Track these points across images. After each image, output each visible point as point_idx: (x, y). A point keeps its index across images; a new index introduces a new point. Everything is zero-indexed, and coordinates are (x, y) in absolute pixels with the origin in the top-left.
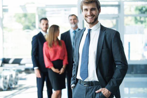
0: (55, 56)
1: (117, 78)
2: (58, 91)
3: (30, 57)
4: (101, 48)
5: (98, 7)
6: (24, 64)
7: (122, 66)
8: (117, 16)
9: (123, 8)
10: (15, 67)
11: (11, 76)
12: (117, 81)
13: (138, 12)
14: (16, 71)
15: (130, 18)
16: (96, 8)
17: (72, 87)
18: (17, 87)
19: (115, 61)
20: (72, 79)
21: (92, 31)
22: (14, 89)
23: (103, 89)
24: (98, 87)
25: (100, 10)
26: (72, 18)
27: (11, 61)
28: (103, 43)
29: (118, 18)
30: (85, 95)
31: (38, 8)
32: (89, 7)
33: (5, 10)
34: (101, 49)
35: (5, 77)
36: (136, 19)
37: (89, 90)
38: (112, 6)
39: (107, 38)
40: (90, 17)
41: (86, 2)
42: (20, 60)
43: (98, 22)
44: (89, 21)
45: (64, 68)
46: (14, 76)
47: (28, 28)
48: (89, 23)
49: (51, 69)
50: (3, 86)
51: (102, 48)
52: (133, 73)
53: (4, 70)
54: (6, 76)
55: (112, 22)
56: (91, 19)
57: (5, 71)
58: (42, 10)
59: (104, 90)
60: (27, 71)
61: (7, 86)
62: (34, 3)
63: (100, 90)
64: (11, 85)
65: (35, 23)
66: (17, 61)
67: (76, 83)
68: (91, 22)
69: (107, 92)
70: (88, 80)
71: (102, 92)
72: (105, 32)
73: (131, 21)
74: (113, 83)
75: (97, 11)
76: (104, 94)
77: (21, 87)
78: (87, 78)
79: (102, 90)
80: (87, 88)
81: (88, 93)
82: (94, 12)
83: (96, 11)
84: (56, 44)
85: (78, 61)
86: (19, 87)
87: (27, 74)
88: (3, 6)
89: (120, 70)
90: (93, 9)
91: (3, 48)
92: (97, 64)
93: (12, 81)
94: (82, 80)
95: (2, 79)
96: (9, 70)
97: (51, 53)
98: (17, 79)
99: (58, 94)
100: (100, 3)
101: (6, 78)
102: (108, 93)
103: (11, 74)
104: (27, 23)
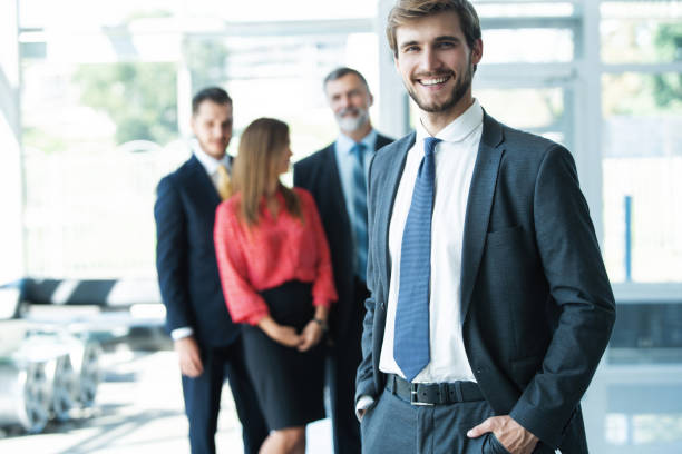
0: (272, 267)
1: (561, 369)
2: (293, 434)
3: (151, 272)
4: (484, 227)
5: (470, 33)
6: (126, 308)
7: (584, 311)
8: (567, 72)
9: (597, 35)
10: (79, 320)
11: (65, 363)
12: (561, 384)
13: (669, 52)
14: (86, 337)
15: (632, 80)
16: (460, 36)
17: (361, 411)
18: (93, 417)
19: (552, 287)
20: (360, 372)
21: (442, 145)
22: (79, 424)
23: (500, 423)
24: (478, 411)
25: (478, 47)
26: (342, 86)
27: (62, 294)
28: (490, 203)
29: (571, 82)
30: (418, 445)
31: (187, 39)
32: (427, 32)
33: (29, 51)
34: (485, 234)
35: (33, 370)
36: (661, 85)
37: (435, 425)
38: (545, 22)
39: (512, 179)
40: (435, 82)
41: (410, 12)
42: (107, 286)
43: (471, 102)
44: (426, 98)
45: (320, 322)
46: (77, 364)
47: (142, 133)
48: (431, 107)
49: (257, 330)
50: (27, 410)
51: (490, 229)
52: (646, 343)
53: (28, 334)
54: (41, 365)
55: (548, 101)
56: (437, 92)
57: (34, 339)
58: (209, 46)
59: (506, 424)
60: (142, 338)
61: (44, 414)
62: (168, 15)
63: (486, 425)
64: (65, 407)
65: (174, 107)
66: (92, 294)
67: (376, 395)
68: (439, 105)
69: (518, 435)
70: (432, 378)
71: (498, 434)
72: (504, 152)
73: (637, 92)
74: (545, 392)
75: (467, 51)
76: (506, 444)
77: (112, 414)
78: (425, 367)
79: (493, 425)
80: (429, 415)
81: (429, 439)
82: (449, 58)
83: (462, 54)
84: (273, 207)
85: (385, 289)
86: (103, 415)
87: (140, 353)
88: (22, 30)
89: (575, 328)
90: (447, 44)
91: (26, 232)
92: (468, 301)
93: (68, 386)
94: (404, 377)
95: (22, 377)
96: (52, 334)
97: (252, 252)
98: (92, 377)
99: (290, 445)
100: (475, 15)
101: (38, 375)
102: (524, 442)
103: (61, 351)
104: (136, 111)
